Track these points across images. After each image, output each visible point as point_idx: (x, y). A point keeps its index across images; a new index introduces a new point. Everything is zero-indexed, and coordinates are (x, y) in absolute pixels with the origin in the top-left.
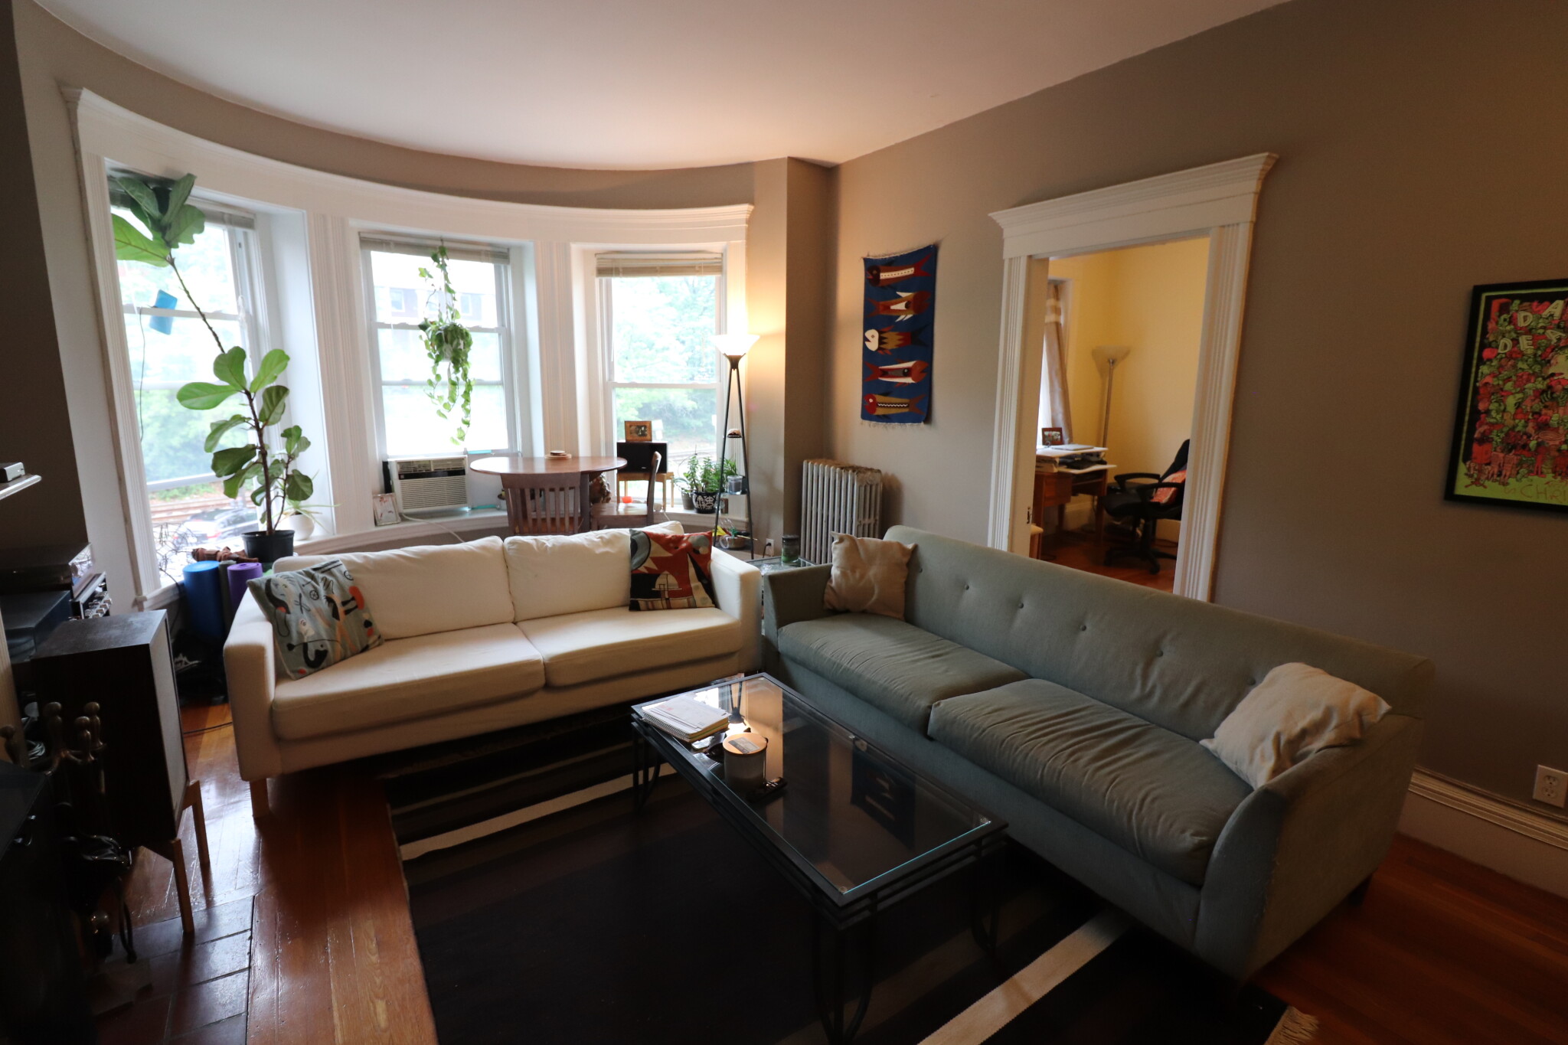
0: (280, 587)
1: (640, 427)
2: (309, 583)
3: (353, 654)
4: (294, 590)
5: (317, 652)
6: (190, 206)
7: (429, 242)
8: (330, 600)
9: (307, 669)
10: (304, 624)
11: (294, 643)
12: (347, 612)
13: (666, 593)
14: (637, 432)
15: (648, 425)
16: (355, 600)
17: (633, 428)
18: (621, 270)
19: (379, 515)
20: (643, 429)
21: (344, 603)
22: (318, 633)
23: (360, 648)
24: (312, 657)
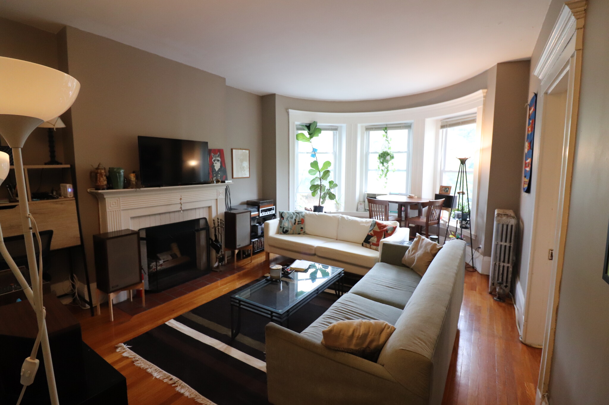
0: (285, 214)
1: (446, 188)
2: (292, 215)
3: (296, 234)
4: (287, 215)
5: (286, 230)
6: (318, 128)
7: (382, 126)
8: (295, 220)
9: (282, 233)
10: (286, 223)
11: (282, 226)
12: (298, 224)
13: (372, 243)
14: (445, 190)
15: (450, 188)
16: (302, 221)
17: (443, 189)
18: (448, 125)
19: (359, 208)
20: (447, 189)
21: (298, 222)
22: (288, 226)
23: (298, 233)
24: (284, 230)
